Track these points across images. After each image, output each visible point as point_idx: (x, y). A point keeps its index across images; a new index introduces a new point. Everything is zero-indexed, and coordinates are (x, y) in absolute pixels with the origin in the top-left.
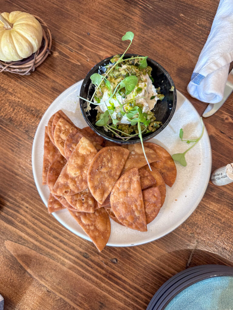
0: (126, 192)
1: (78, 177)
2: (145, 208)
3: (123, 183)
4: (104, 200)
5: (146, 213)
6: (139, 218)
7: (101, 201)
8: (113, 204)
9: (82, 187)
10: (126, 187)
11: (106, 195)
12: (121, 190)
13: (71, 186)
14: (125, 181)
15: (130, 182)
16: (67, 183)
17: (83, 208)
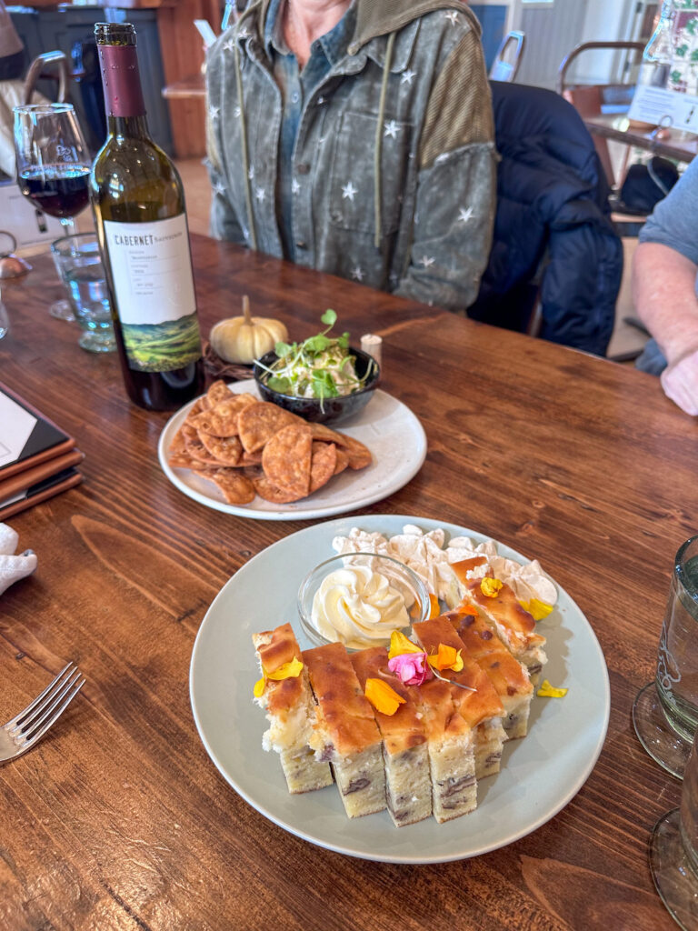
0: (288, 448)
1: (226, 417)
2: (311, 470)
3: (287, 435)
4: (254, 448)
5: (311, 477)
6: (299, 479)
7: (250, 448)
8: (266, 458)
9: (228, 430)
10: (289, 440)
11: (259, 445)
12: (283, 443)
13: (214, 423)
14: (290, 433)
15: (297, 438)
16: (210, 418)
17: (221, 454)
